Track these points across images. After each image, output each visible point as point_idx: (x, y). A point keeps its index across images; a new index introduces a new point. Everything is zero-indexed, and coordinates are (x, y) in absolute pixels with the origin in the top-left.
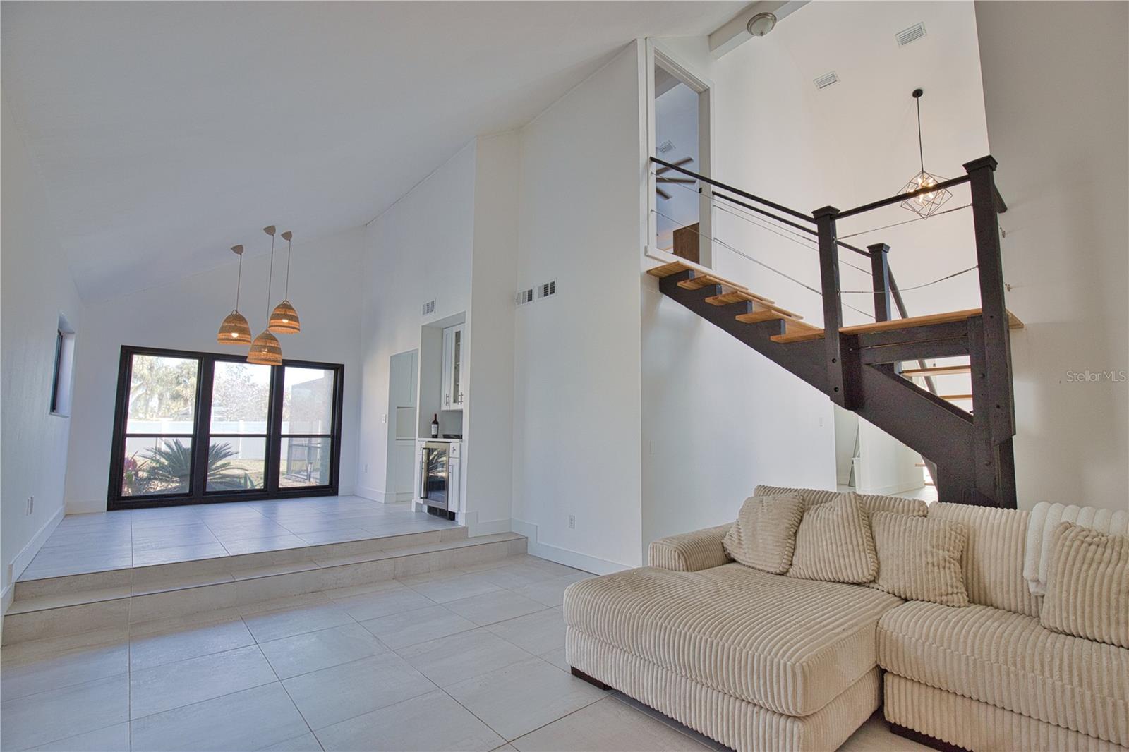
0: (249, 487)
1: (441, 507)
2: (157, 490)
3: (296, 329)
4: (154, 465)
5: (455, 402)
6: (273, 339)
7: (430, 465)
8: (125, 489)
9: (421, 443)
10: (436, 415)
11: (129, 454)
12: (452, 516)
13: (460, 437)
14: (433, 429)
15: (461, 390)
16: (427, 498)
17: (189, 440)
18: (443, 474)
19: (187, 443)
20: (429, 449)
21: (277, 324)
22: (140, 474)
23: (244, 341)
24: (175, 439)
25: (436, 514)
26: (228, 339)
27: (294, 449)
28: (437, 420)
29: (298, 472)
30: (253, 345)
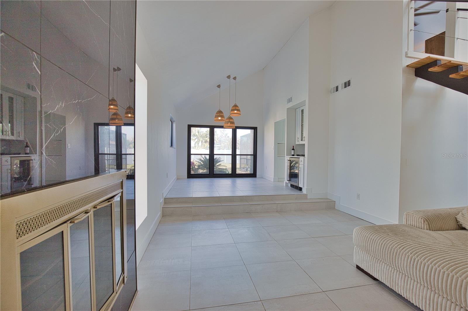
0: (227, 173)
1: (296, 185)
2: (201, 172)
3: (239, 114)
4: (199, 164)
5: (301, 140)
6: (231, 118)
7: (291, 168)
8: (192, 172)
9: (287, 158)
10: (293, 146)
11: (192, 160)
12: (300, 189)
13: (304, 156)
14: (292, 152)
15: (304, 135)
16: (290, 181)
17: (208, 156)
18: (297, 171)
19: (208, 157)
20: (291, 160)
21: (233, 113)
22: (196, 167)
23: (222, 120)
24: (204, 155)
25: (294, 188)
26: (218, 120)
27: (242, 160)
28: (294, 148)
29: (244, 168)
30: (225, 121)
